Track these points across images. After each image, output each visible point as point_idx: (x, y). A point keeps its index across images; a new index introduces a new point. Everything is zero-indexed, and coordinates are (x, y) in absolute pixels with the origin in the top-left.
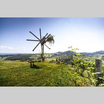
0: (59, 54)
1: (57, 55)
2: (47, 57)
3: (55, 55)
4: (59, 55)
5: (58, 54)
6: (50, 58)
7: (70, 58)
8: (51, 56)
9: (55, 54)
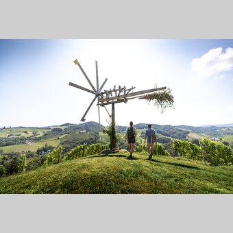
0: (66, 129)
1: (60, 130)
2: (29, 139)
3: (56, 131)
4: (66, 132)
5: (63, 128)
6: (38, 140)
7: (93, 137)
8: (42, 134)
9: (54, 130)
